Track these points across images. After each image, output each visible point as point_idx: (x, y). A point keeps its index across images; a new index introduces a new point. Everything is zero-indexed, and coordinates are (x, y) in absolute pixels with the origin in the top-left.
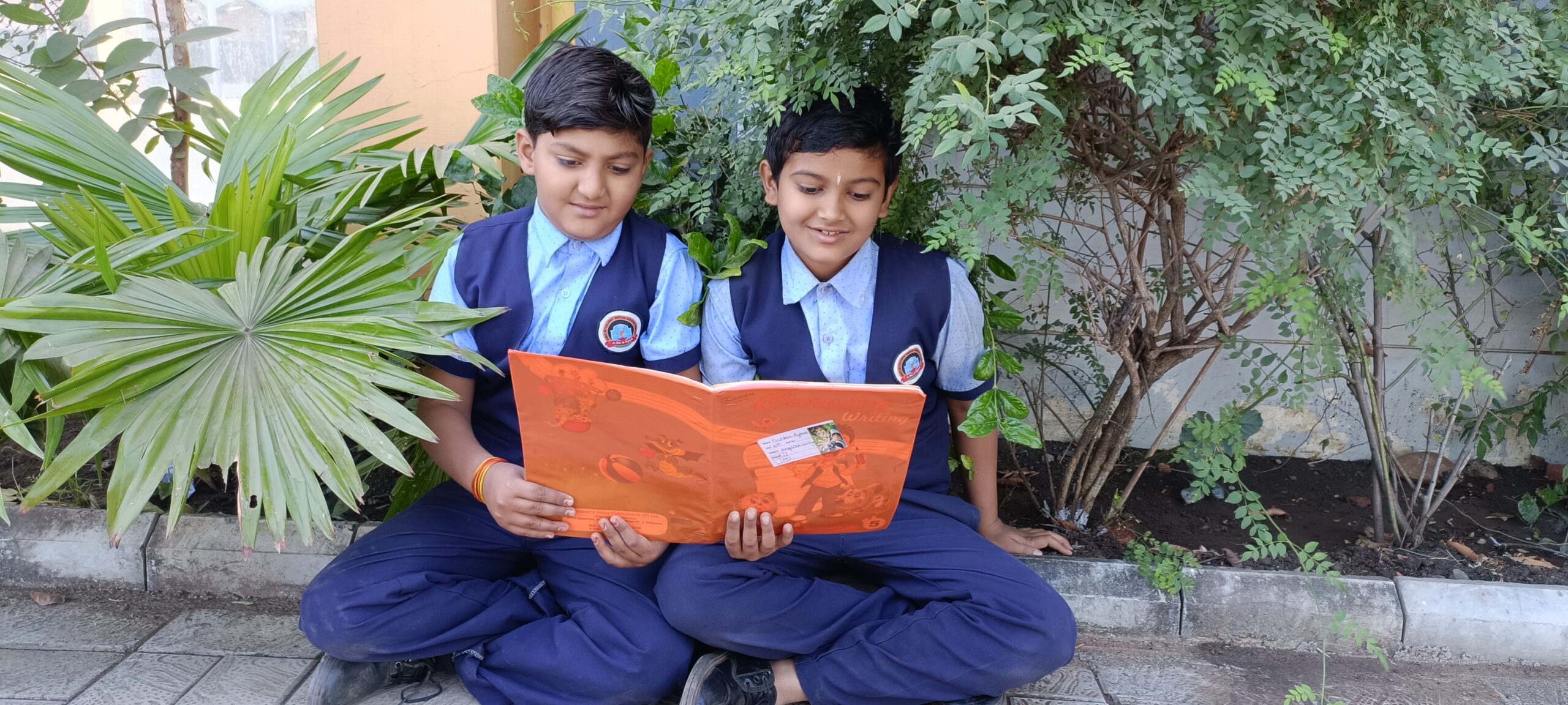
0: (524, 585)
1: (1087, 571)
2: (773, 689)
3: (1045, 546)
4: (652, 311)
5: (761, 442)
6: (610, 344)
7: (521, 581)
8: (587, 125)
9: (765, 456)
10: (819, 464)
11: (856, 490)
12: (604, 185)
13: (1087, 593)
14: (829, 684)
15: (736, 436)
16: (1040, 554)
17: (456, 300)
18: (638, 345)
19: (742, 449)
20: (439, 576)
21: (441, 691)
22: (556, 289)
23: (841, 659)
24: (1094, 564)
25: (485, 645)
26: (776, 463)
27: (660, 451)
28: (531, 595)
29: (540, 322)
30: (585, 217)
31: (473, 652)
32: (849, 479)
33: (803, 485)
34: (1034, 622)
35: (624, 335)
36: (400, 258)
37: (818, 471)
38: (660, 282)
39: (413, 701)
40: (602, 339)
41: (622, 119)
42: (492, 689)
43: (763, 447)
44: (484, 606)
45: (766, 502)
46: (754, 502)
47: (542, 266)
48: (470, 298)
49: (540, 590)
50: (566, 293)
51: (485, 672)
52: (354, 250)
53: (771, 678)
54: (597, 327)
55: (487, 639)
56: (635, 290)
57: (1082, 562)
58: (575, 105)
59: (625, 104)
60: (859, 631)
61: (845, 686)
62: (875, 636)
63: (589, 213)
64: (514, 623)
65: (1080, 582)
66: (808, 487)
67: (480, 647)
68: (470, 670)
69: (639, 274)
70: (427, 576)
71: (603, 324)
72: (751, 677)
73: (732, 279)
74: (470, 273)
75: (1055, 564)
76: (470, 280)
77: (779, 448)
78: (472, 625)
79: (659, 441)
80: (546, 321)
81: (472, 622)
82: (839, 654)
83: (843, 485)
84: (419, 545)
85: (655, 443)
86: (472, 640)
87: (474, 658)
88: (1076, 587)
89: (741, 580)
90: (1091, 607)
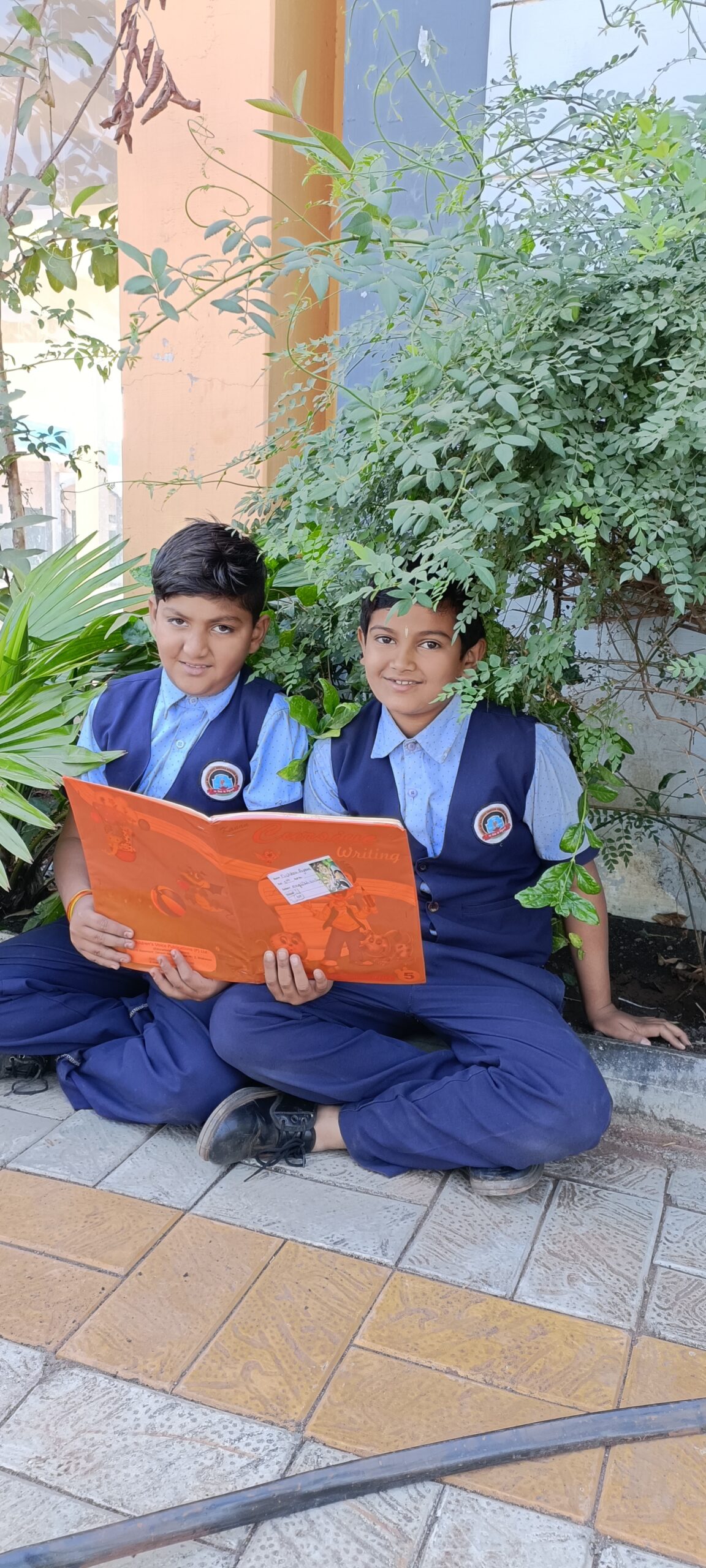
0: (127, 1005)
1: (690, 1066)
2: (313, 1131)
3: (656, 1035)
4: (252, 764)
5: (271, 876)
6: (212, 792)
7: (126, 1001)
8: (190, 591)
9: (280, 893)
10: (332, 904)
11: (376, 937)
12: (205, 645)
13: (685, 1089)
14: (365, 1135)
15: (248, 870)
16: (649, 1043)
17: (93, 746)
18: (240, 795)
19: (256, 883)
20: (43, 984)
21: (46, 1089)
22: (173, 739)
23: (379, 1111)
24: (700, 1060)
25: (81, 1053)
26: (292, 900)
27: (191, 884)
28: (131, 1014)
29: (155, 769)
30: (192, 675)
31: (69, 1057)
32: (365, 922)
33: (325, 927)
34: (551, 1095)
35: (225, 785)
36: (59, 706)
37: (334, 913)
38: (260, 737)
39: (20, 1093)
40: (205, 788)
41: (216, 586)
42: (77, 1090)
43: (276, 883)
44: (86, 1017)
45: (296, 943)
46: (284, 942)
47: (164, 717)
48: (103, 744)
49: (139, 1012)
50: (180, 744)
51: (75, 1076)
52: (22, 698)
53: (313, 1121)
54: (200, 775)
55: (82, 1047)
56: (238, 742)
57: (687, 1057)
58: (177, 573)
59: (220, 573)
60: (399, 1088)
61: (380, 1139)
62: (415, 1095)
63: (195, 672)
64: (105, 1036)
65: (680, 1077)
66: (329, 929)
67: (76, 1053)
68: (62, 1071)
69: (241, 729)
70: (27, 983)
71: (205, 772)
72: (290, 1117)
73: (333, 739)
74: (105, 722)
75: (658, 1055)
76: (106, 727)
77: (290, 885)
78: (66, 1032)
79: (188, 872)
80: (160, 769)
81: (67, 1030)
82: (378, 1107)
83: (361, 930)
84: (34, 956)
85: (186, 875)
86: (68, 1045)
87: (68, 1061)
88: (674, 1082)
89: (279, 1020)
90: (688, 1106)
